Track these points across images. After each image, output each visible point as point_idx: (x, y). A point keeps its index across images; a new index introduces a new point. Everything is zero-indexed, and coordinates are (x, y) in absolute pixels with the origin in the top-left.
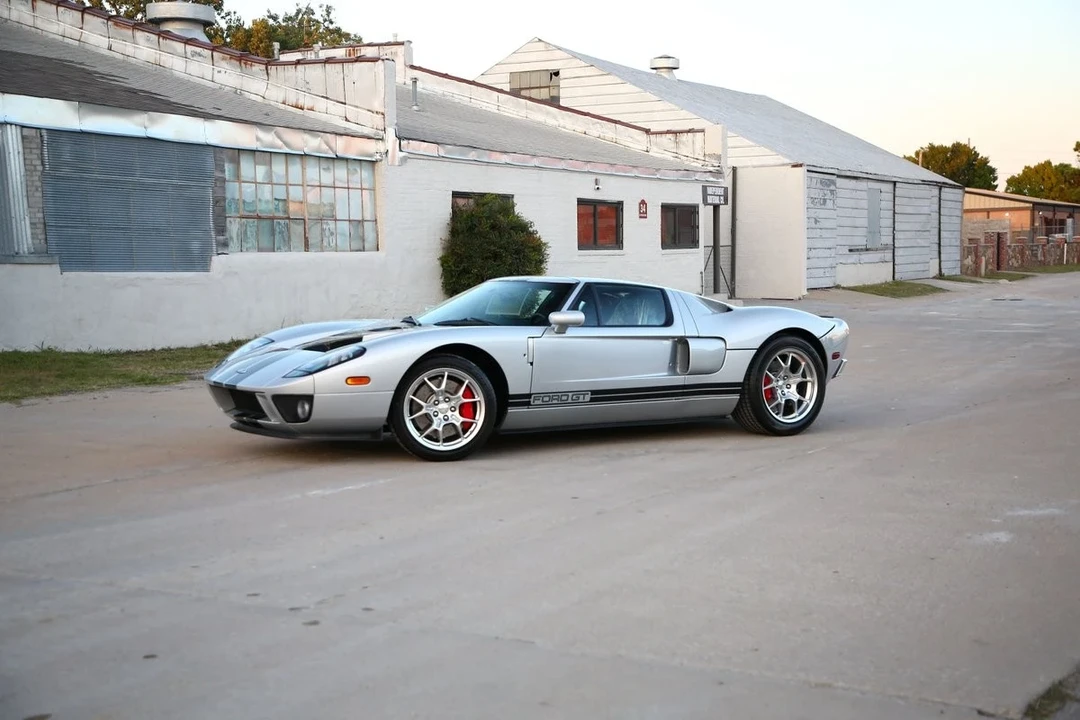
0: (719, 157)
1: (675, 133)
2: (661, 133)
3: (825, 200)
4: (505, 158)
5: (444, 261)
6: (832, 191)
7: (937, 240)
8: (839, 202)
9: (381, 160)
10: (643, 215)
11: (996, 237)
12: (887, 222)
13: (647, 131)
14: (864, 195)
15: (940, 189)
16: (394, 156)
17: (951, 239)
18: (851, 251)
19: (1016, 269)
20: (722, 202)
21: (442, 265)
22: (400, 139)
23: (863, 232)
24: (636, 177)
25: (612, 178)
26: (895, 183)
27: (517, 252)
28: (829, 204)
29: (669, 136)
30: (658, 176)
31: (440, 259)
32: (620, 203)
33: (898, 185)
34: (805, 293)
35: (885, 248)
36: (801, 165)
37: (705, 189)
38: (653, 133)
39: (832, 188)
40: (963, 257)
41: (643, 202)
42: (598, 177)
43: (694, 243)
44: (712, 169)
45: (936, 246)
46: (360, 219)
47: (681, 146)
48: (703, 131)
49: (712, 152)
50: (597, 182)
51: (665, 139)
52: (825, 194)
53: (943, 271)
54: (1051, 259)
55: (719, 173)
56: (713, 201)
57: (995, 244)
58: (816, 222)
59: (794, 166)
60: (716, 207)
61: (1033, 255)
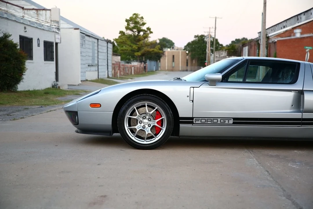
0: (58, 22)
1: (37, 10)
2: (30, 9)
3: (83, 44)
6: (84, 41)
7: (107, 63)
8: (87, 46)
10: (39, 45)
11: (118, 63)
12: (96, 55)
13: (23, 8)
14: (91, 43)
15: (107, 43)
17: (110, 64)
18: (89, 66)
19: (123, 75)
20: (60, 42)
23: (91, 58)
24: (37, 27)
25: (29, 27)
26: (98, 39)
28: (84, 45)
29: (34, 11)
30: (43, 28)
32: (32, 39)
33: (99, 40)
34: (80, 82)
35: (96, 66)
36: (78, 29)
38: (26, 9)
39: (84, 39)
40: (112, 70)
41: (38, 39)
42: (25, 26)
43: (52, 60)
44: (55, 27)
45: (107, 66)
47: (40, 16)
48: (50, 10)
49: (54, 19)
50: (25, 28)
51: (32, 12)
52: (83, 42)
53: (109, 75)
54: (129, 72)
55: (58, 29)
56: (58, 41)
57: (118, 66)
58: (81, 53)
59: (75, 29)
60: (57, 44)
61: (126, 71)
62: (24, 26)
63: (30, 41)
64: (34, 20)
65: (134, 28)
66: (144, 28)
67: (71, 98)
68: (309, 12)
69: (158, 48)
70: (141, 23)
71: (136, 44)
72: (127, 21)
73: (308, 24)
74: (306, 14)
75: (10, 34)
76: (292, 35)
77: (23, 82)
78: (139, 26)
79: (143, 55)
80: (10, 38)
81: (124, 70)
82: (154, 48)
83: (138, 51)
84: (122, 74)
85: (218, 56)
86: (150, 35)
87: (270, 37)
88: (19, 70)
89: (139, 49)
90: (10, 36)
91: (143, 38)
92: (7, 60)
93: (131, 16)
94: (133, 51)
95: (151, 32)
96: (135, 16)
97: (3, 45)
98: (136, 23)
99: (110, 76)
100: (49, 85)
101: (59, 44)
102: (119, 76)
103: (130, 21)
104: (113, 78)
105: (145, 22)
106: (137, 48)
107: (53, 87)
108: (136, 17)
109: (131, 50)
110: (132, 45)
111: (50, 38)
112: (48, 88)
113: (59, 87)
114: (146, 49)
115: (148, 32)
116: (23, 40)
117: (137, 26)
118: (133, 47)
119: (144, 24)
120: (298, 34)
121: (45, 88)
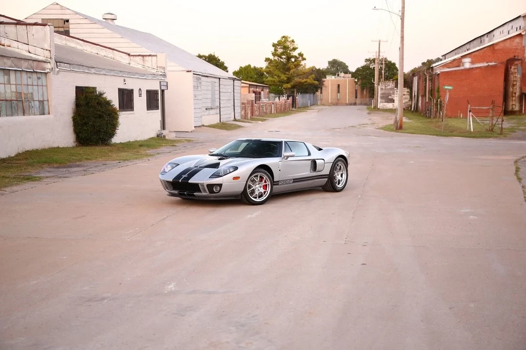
0: (164, 68)
1: (143, 56)
2: (136, 56)
3: (197, 86)
4: (93, 71)
5: (74, 119)
6: (200, 82)
7: (233, 104)
8: (203, 88)
9: (50, 72)
10: (140, 95)
11: (251, 102)
12: (217, 96)
13: (129, 55)
14: (209, 84)
15: (234, 81)
16: (55, 70)
17: (238, 103)
18: (206, 109)
19: (258, 116)
20: (166, 89)
21: (73, 120)
22: (57, 62)
23: (209, 101)
24: (137, 78)
25: (129, 78)
26: (220, 78)
27: (109, 115)
28: (199, 88)
29: (140, 57)
30: (145, 77)
31: (73, 118)
32: (132, 90)
33: (221, 79)
34: (194, 129)
35: (218, 108)
36: (191, 71)
37: (160, 82)
38: (132, 56)
39: (200, 81)
40: (241, 111)
41: (140, 89)
42: (125, 78)
43: (157, 108)
44: (161, 73)
45: (233, 106)
46: (42, 100)
47: (146, 62)
48: (156, 56)
49: (161, 66)
50: (124, 80)
51: (138, 58)
52: (198, 84)
53: (236, 117)
54: (268, 111)
55: (164, 75)
56: (163, 88)
57: (251, 105)
58: (195, 97)
59: (187, 72)
60: (163, 91)
61: (262, 110)
62: (123, 78)
63: (131, 92)
64: (140, 67)
65: (282, 54)
66: (295, 53)
67: (162, 150)
68: (492, 34)
69: (312, 79)
70: (292, 48)
71: (285, 74)
72: (274, 45)
73: (480, 51)
74: (489, 35)
75: (104, 92)
76: (461, 65)
77: (116, 136)
78: (289, 51)
79: (293, 87)
80: (104, 96)
81: (260, 110)
82: (307, 78)
83: (288, 83)
84: (257, 114)
85: (384, 88)
86: (303, 63)
87: (435, 68)
88: (112, 125)
89: (289, 80)
90: (104, 94)
91: (294, 67)
92: (100, 116)
93: (279, 39)
94: (282, 82)
95: (304, 59)
96: (283, 39)
97: (97, 103)
98: (285, 48)
99: (238, 117)
100: (153, 134)
101: (165, 91)
102: (249, 117)
103: (279, 46)
104: (242, 120)
105: (296, 46)
106: (285, 79)
107: (158, 136)
108: (285, 41)
109: (279, 81)
110: (280, 75)
111: (155, 86)
112: (152, 138)
113: (164, 136)
114: (297, 79)
115: (300, 59)
116: (123, 92)
117: (286, 52)
118: (281, 78)
119: (294, 49)
120: (467, 64)
121: (148, 138)
